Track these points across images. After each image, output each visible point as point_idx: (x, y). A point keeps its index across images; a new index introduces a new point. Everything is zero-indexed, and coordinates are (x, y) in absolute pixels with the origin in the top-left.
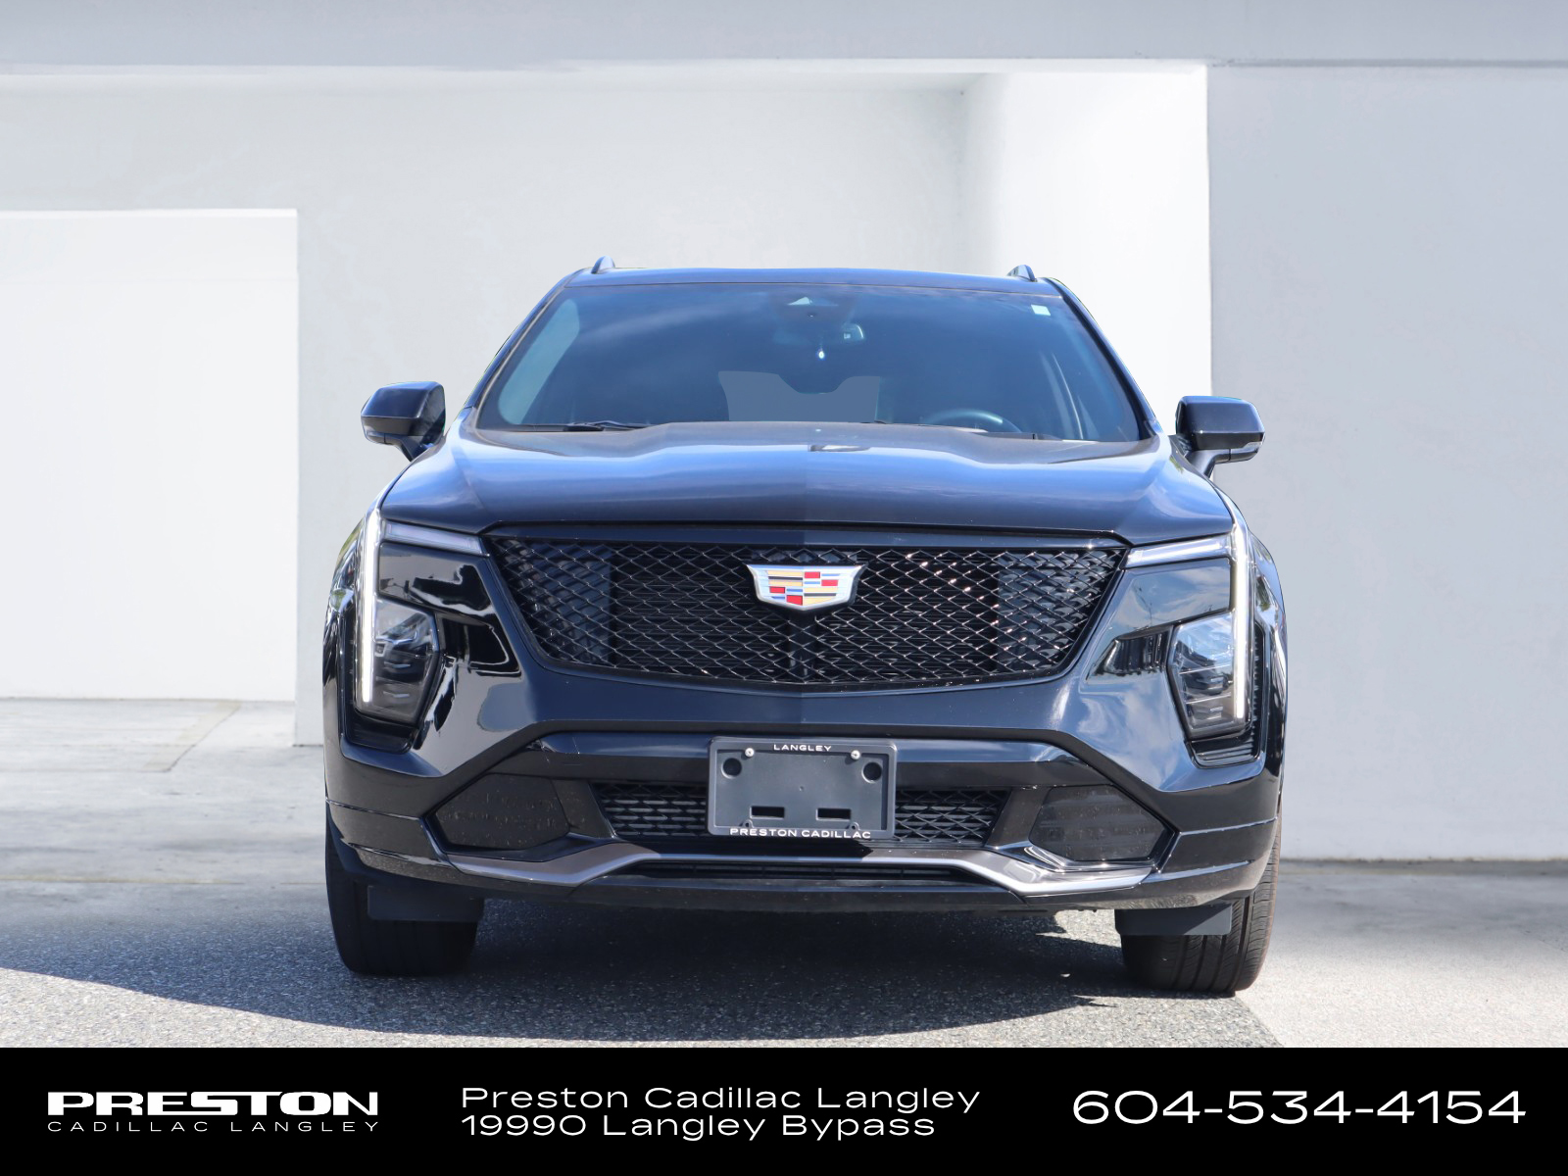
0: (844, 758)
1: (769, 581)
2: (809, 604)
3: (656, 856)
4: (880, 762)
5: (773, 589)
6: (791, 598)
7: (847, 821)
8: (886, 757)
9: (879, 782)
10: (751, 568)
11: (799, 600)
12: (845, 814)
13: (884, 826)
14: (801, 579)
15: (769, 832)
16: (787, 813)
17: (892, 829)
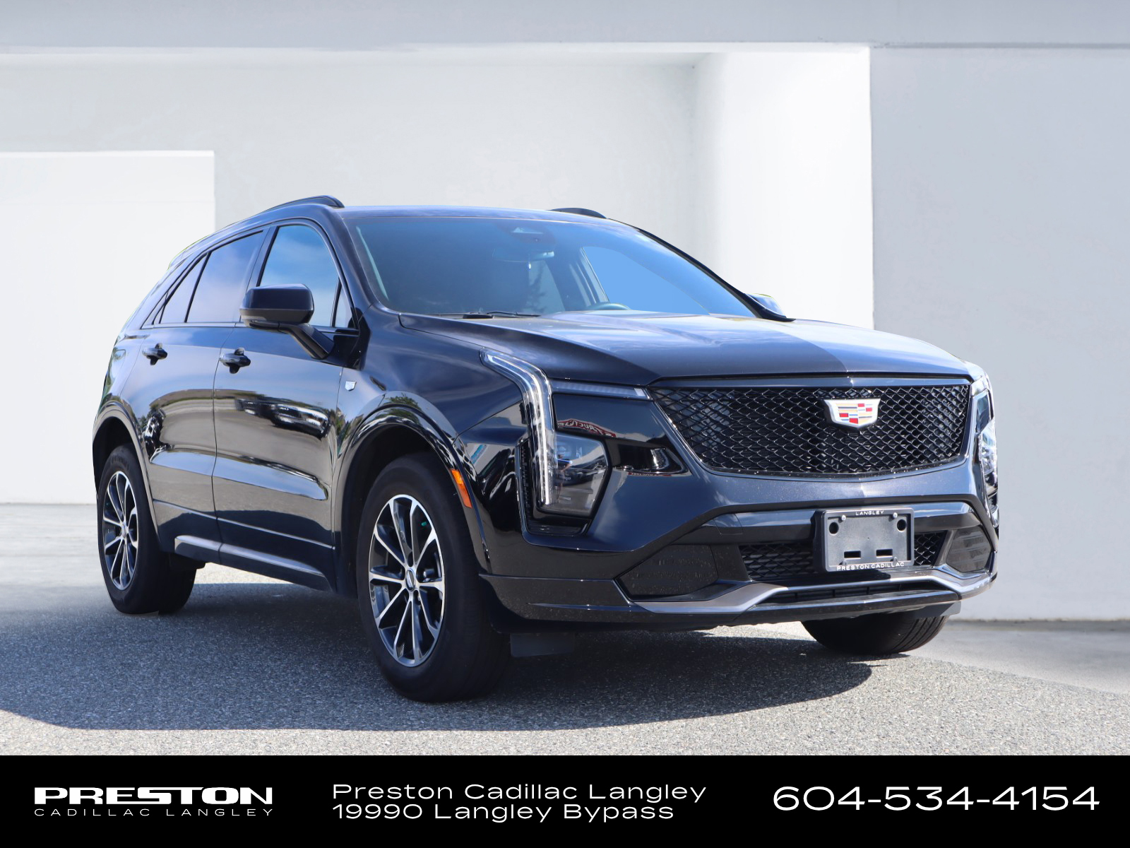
0: (888, 517)
1: (838, 409)
2: (861, 423)
3: (785, 589)
4: (905, 519)
5: (842, 415)
6: (852, 420)
7: (891, 556)
8: (909, 516)
9: (904, 532)
10: (826, 401)
11: (855, 421)
12: (888, 552)
13: (909, 558)
14: (856, 408)
15: (856, 567)
16: (862, 554)
17: (913, 559)
